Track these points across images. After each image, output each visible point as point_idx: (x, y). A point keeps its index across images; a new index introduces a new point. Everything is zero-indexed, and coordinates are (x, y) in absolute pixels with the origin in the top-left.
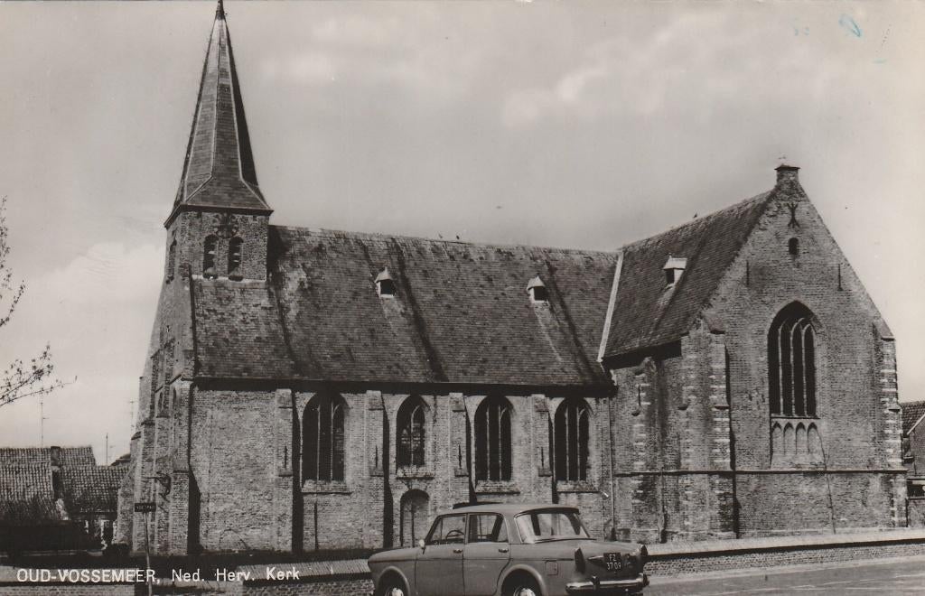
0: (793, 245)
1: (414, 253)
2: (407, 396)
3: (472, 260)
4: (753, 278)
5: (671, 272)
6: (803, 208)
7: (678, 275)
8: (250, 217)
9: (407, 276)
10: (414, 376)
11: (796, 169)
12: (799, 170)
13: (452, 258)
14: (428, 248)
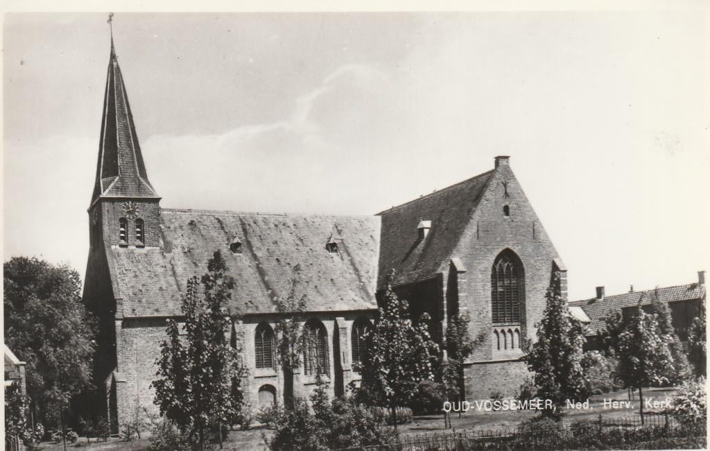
0: (506, 210)
1: (252, 224)
2: (257, 324)
3: (288, 227)
4: (481, 234)
5: (422, 230)
6: (511, 185)
7: (426, 232)
8: (146, 204)
9: (250, 239)
10: (263, 309)
11: (507, 158)
12: (510, 158)
13: (276, 226)
14: (260, 219)
